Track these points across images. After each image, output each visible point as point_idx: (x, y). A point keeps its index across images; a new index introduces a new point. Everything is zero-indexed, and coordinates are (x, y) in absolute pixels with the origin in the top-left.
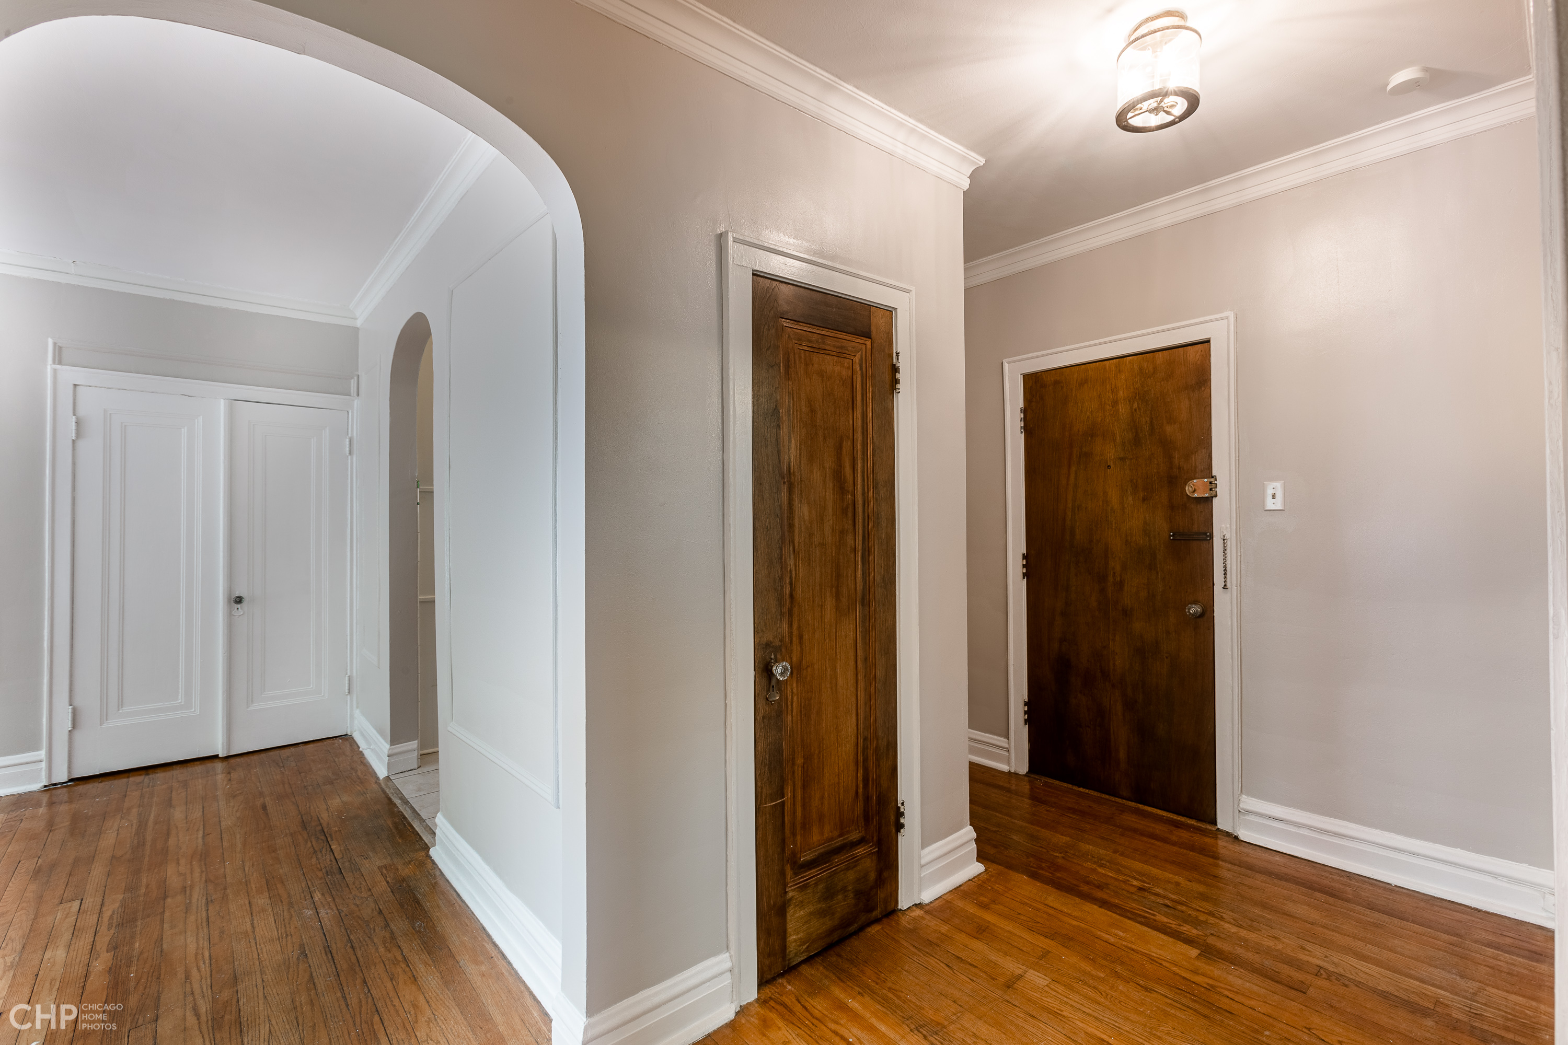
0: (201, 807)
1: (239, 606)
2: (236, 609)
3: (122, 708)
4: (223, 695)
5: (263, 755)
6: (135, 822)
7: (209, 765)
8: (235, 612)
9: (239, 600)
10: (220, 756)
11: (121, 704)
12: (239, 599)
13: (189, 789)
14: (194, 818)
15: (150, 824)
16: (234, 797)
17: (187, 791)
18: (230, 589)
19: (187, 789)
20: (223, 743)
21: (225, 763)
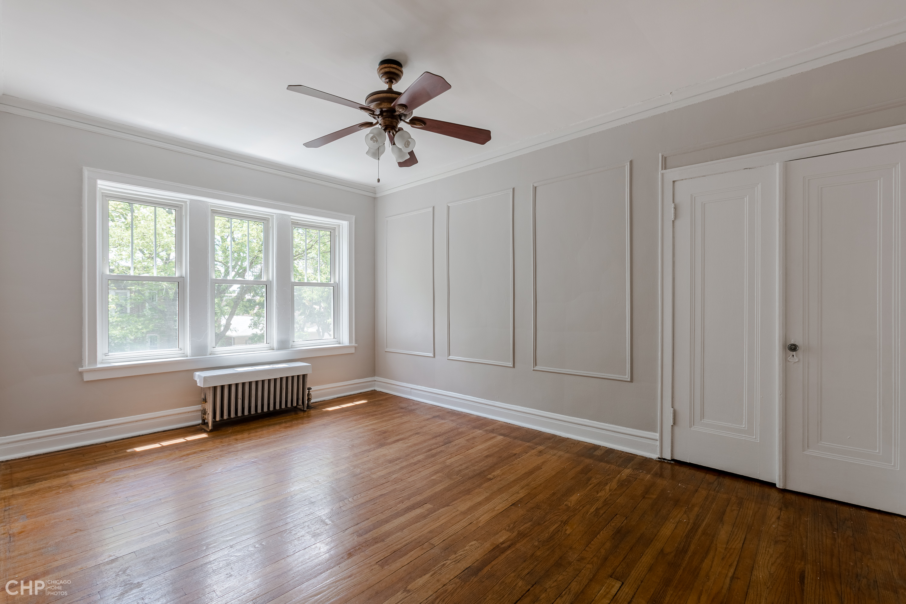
0: (743, 537)
1: (794, 353)
2: (791, 356)
3: (703, 419)
4: (779, 432)
5: (819, 503)
6: (691, 521)
7: (767, 490)
8: (790, 358)
9: (793, 348)
10: (777, 486)
11: (702, 416)
12: (793, 346)
13: (741, 509)
14: (734, 547)
15: (700, 530)
16: (776, 542)
17: (739, 510)
18: (785, 336)
19: (740, 508)
20: (780, 476)
21: (781, 495)
